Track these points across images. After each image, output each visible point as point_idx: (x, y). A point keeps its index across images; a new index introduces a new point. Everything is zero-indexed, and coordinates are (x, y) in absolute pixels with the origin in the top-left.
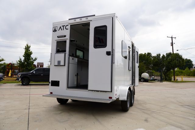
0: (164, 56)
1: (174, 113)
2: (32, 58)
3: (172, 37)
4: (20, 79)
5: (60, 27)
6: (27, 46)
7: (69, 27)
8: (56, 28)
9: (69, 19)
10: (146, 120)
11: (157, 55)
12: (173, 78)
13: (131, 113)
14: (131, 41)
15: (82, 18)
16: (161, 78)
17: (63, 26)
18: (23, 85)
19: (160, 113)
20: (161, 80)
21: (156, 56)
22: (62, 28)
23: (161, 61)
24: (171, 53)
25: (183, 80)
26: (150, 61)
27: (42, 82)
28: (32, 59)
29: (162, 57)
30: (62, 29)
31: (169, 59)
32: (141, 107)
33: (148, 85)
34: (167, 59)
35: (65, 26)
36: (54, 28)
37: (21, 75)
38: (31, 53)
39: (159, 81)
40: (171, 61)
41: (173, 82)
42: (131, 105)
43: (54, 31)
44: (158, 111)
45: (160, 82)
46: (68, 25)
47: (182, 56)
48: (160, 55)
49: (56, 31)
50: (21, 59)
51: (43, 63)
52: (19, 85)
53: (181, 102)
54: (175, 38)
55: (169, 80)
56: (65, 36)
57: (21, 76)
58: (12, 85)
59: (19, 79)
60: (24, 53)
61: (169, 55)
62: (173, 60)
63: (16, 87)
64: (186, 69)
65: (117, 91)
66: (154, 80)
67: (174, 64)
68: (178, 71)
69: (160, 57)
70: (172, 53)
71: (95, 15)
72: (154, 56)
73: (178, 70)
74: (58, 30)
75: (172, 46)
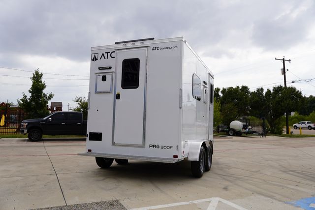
0: (269, 91)
1: (269, 181)
2: (44, 94)
3: (284, 60)
4: (26, 131)
5: (103, 54)
6: (37, 73)
8: (96, 55)
9: (116, 43)
10: (226, 189)
11: (258, 90)
12: (285, 129)
13: (205, 180)
14: (208, 72)
15: (135, 43)
16: (264, 129)
17: (107, 53)
18: (31, 140)
19: (248, 180)
20: (264, 134)
21: (256, 91)
22: (105, 55)
23: (264, 100)
24: (281, 87)
25: (302, 134)
26: (246, 101)
27: (63, 136)
28: (45, 96)
29: (266, 93)
30: (106, 57)
31: (279, 97)
32: (221, 173)
33: (240, 141)
34: (275, 97)
36: (93, 55)
37: (27, 124)
38: (43, 87)
39: (259, 134)
40: (281, 101)
41: (284, 136)
42: (207, 169)
43: (93, 60)
44: (246, 178)
45: (261, 136)
46: (114, 52)
47: (300, 92)
48: (262, 90)
49: (96, 59)
50: (25, 96)
51: (60, 104)
52: (24, 140)
53: (284, 166)
54: (290, 60)
55: (279, 133)
56: (110, 68)
57: (27, 126)
58: (12, 140)
59: (23, 131)
60: (31, 87)
61: (278, 90)
62: (286, 100)
63: (19, 145)
64: (311, 114)
65: (184, 147)
66: (251, 133)
67: (286, 105)
68: (296, 118)
69: (262, 94)
70: (284, 86)
71: (153, 39)
72: (253, 91)
73: (296, 115)
74: (99, 58)
75: (283, 75)
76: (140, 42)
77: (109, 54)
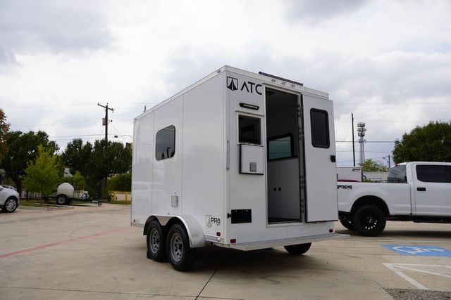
0: (88, 144)
3: (107, 108)
5: (245, 84)
7: (262, 90)
8: (235, 81)
9: (260, 73)
11: (75, 142)
17: (252, 84)
22: (249, 86)
24: (102, 141)
29: (85, 146)
30: (250, 90)
35: (254, 84)
36: (230, 80)
43: (230, 88)
46: (261, 85)
48: (80, 141)
49: (235, 89)
54: (112, 109)
56: (257, 108)
69: (81, 147)
71: (302, 85)
74: (240, 87)
75: (105, 126)
76: (282, 81)
77: (254, 87)
